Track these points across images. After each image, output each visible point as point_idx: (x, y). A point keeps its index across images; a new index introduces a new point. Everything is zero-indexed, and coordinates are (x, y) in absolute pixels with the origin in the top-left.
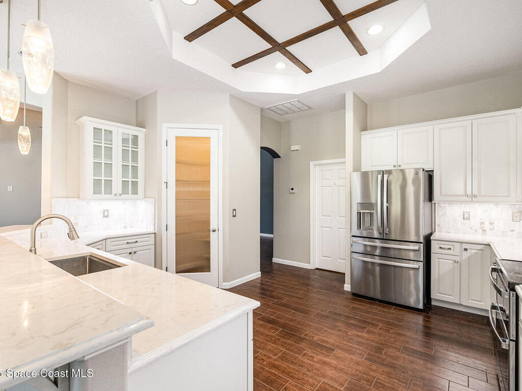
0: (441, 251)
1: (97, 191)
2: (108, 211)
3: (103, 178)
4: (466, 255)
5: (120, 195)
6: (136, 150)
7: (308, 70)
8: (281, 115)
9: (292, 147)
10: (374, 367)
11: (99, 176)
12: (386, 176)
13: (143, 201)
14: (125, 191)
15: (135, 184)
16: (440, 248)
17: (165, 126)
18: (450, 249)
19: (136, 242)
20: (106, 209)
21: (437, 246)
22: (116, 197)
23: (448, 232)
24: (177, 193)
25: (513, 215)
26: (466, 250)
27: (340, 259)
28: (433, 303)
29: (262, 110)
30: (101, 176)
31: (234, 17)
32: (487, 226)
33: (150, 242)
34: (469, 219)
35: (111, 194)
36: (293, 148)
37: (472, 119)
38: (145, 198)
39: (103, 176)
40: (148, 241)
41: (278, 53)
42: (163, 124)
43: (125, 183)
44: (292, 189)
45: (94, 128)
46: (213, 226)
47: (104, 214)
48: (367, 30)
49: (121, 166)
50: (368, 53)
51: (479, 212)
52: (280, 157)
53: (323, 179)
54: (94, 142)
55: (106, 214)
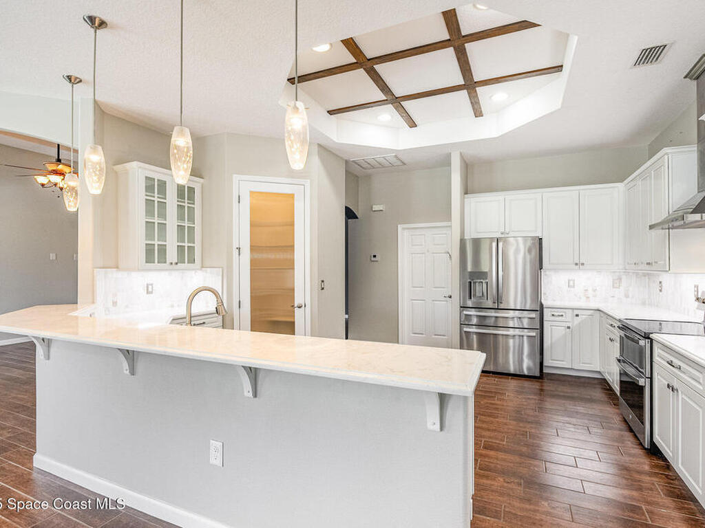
0: (553, 318)
1: (149, 258)
2: (152, 285)
3: (156, 243)
4: (577, 320)
5: (177, 264)
6: (193, 206)
7: (413, 124)
8: (365, 169)
9: (374, 206)
10: (521, 425)
11: (151, 240)
12: (500, 245)
13: (199, 272)
14: (181, 260)
15: (191, 249)
16: (553, 315)
17: (236, 178)
18: (562, 316)
19: (204, 323)
20: (151, 282)
21: (550, 314)
22: (171, 267)
23: (554, 300)
24: (252, 261)
25: (613, 282)
26: (577, 315)
27: (435, 335)
28: (545, 371)
29: (347, 162)
30: (154, 240)
31: (362, 69)
32: (590, 293)
33: (217, 323)
34: (574, 287)
35: (165, 262)
36: (376, 208)
37: (579, 190)
38: (202, 267)
39: (156, 239)
40: (215, 322)
41: (390, 106)
42: (235, 176)
43: (180, 249)
44: (375, 256)
45: (146, 177)
46: (298, 300)
47: (147, 289)
48: (491, 97)
49: (176, 227)
50: (484, 115)
51: (583, 279)
52: (357, 218)
53: (413, 245)
54: (147, 195)
55: (150, 290)
